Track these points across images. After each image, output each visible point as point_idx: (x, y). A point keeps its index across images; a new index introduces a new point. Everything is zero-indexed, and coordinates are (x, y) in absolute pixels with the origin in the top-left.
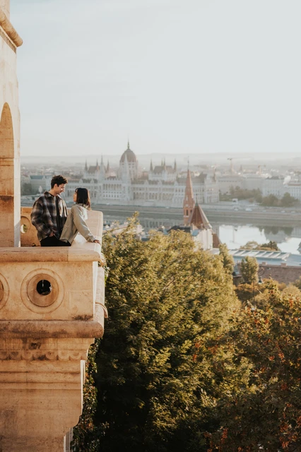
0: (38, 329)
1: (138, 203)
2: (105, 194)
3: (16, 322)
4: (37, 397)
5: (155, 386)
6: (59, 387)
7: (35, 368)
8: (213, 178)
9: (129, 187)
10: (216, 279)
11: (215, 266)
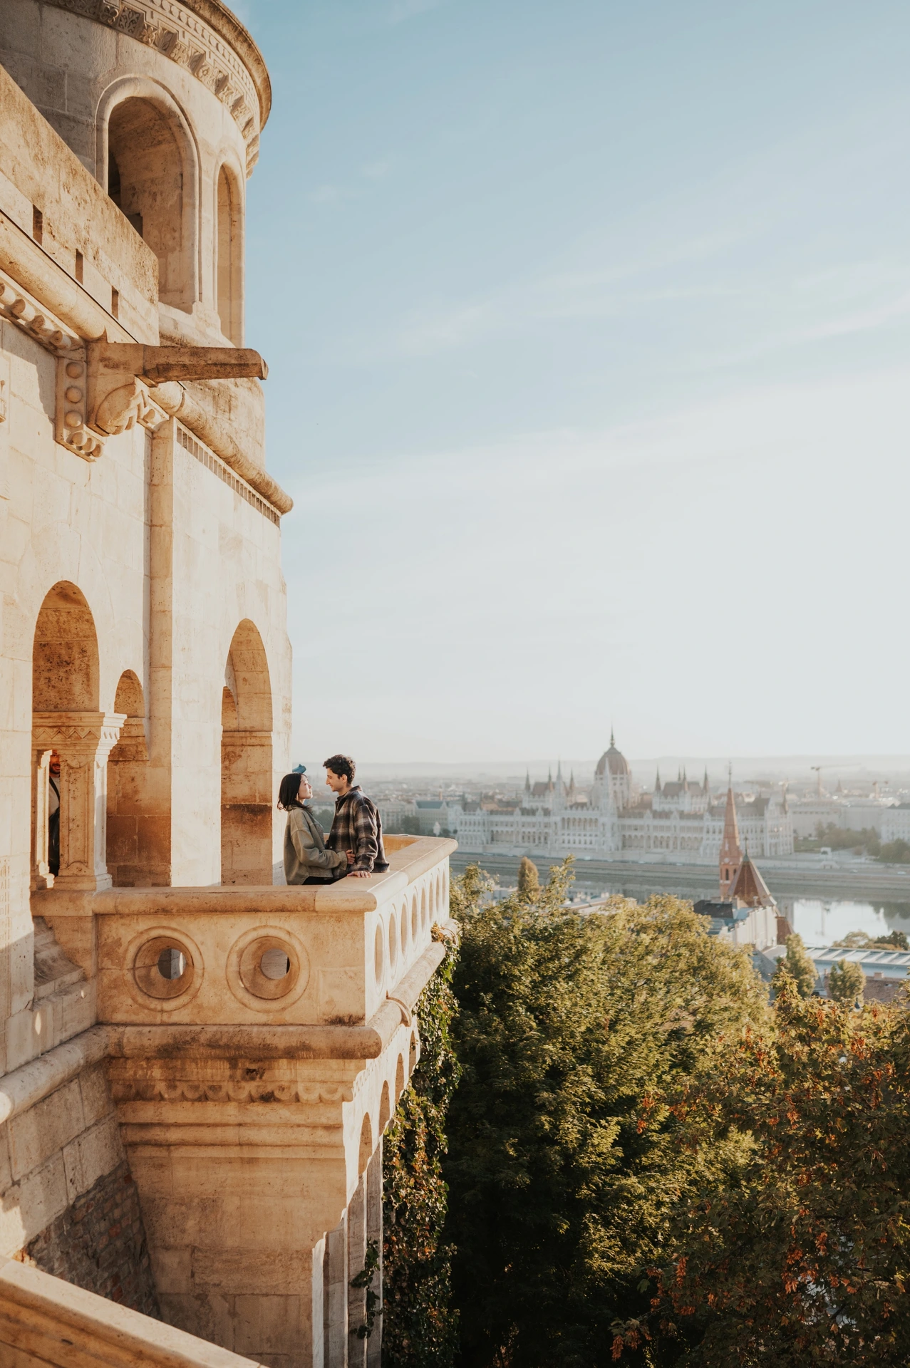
0: (256, 1041)
1: (631, 855)
2: (566, 838)
3: (215, 1028)
4: (261, 1173)
5: (593, 1191)
6: (303, 1153)
7: (255, 1118)
8: (783, 806)
9: (613, 824)
10: (735, 990)
11: (736, 966)
